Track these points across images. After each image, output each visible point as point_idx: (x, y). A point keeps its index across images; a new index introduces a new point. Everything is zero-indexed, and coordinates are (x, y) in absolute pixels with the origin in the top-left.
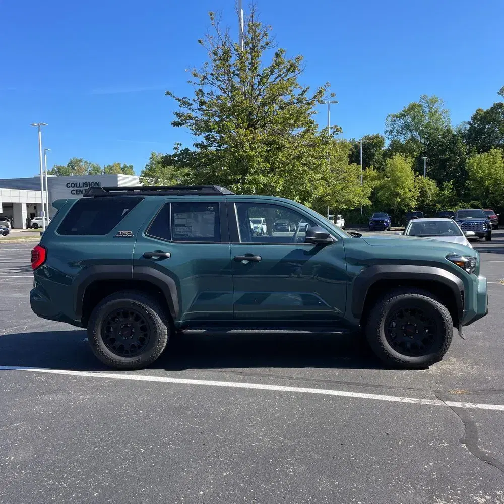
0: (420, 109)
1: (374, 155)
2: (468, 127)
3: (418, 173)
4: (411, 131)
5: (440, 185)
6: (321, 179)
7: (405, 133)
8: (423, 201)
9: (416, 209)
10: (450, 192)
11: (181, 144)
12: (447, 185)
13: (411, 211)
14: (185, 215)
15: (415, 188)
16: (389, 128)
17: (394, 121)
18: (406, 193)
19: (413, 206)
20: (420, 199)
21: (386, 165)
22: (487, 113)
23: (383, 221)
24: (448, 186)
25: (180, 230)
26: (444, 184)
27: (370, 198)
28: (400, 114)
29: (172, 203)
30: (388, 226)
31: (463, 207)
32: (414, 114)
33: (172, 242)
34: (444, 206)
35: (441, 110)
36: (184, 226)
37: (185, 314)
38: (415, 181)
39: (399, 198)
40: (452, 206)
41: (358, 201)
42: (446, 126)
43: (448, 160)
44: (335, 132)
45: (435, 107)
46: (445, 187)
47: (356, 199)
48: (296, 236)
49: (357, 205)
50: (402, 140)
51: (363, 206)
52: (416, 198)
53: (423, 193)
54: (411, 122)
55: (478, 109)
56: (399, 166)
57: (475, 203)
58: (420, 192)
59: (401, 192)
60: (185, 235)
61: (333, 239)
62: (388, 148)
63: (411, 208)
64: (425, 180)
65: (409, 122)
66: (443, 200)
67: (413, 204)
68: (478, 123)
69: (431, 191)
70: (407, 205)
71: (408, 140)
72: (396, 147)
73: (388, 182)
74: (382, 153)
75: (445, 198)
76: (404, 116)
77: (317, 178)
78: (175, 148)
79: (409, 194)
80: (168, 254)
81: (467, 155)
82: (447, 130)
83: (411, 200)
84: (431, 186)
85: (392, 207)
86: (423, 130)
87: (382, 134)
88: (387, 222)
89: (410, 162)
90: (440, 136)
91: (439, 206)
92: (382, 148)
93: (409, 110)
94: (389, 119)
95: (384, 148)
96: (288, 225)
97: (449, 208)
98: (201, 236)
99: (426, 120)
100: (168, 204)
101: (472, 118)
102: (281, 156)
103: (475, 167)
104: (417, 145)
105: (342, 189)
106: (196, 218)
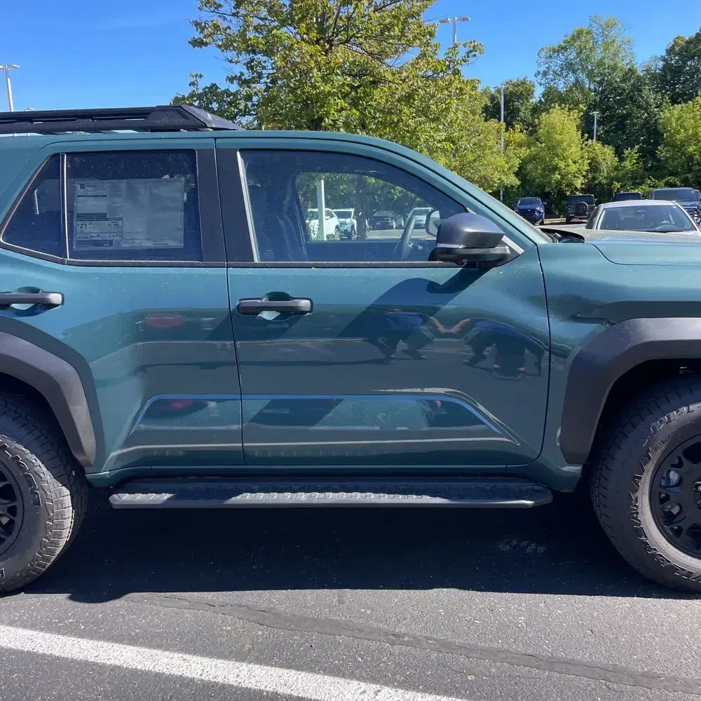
0: (589, 37)
1: (519, 110)
2: (661, 64)
3: (587, 135)
4: (574, 72)
5: (619, 153)
6: (445, 140)
7: (566, 76)
8: (594, 178)
9: (582, 190)
10: (634, 164)
11: (201, 76)
12: (630, 153)
13: (575, 194)
14: (106, 186)
15: (583, 157)
16: (542, 69)
17: (551, 57)
18: (568, 166)
19: (579, 186)
20: (590, 176)
21: (540, 124)
22: (689, 42)
23: (533, 211)
24: (632, 154)
25: (91, 230)
26: (626, 152)
27: (517, 174)
28: (560, 46)
29: (67, 154)
30: (541, 217)
31: (653, 187)
32: (580, 45)
33: (69, 264)
34: (625, 185)
35: (619, 39)
36: (102, 217)
37: (113, 454)
38: (582, 148)
39: (559, 174)
40: (635, 185)
41: (499, 179)
42: (628, 64)
43: (629, 115)
44: (471, 51)
45: (612, 33)
46: (627, 157)
47: (496, 176)
48: (408, 239)
49: (496, 185)
50: (561, 86)
51: (506, 188)
52: (584, 173)
53: (594, 167)
54: (574, 58)
55: (676, 36)
56: (558, 125)
57: (671, 179)
58: (590, 164)
59: (562, 165)
60: (105, 241)
61: (511, 249)
62: (540, 101)
63: (576, 189)
64: (597, 146)
65: (572, 58)
66: (624, 176)
67: (579, 183)
68: (677, 58)
69: (607, 163)
70: (570, 185)
71: (570, 87)
72: (551, 98)
73: (543, 149)
74: (531, 107)
75: (627, 173)
76: (565, 49)
77: (438, 138)
78: (192, 84)
79: (573, 168)
80: (55, 298)
81: (656, 107)
82: (630, 69)
83: (575, 176)
84: (606, 155)
85: (547, 190)
86: (593, 70)
87: (530, 78)
88: (539, 212)
89: (575, 119)
90: (618, 80)
91: (618, 185)
92: (531, 101)
93: (573, 38)
94: (543, 54)
95: (534, 100)
96: (392, 218)
97: (632, 189)
98: (149, 244)
99: (598, 54)
100: (56, 158)
101: (667, 50)
102: (379, 96)
103: (674, 124)
104: (584, 94)
105: (475, 160)
106: (132, 195)
